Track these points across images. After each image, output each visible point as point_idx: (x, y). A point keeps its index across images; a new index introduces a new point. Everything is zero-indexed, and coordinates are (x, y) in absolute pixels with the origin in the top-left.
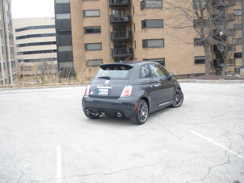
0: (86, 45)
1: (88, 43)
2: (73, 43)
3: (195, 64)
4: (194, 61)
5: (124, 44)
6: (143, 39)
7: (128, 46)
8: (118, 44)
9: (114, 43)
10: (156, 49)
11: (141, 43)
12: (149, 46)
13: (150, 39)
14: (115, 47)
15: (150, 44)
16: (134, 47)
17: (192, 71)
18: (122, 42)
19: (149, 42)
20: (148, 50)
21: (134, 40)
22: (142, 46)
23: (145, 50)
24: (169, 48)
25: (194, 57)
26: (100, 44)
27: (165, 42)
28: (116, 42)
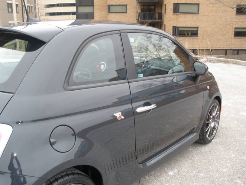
0: (109, 6)
1: (112, 4)
2: (95, 4)
3: (234, 37)
4: (234, 32)
5: (152, 7)
6: (174, 3)
7: (157, 11)
8: (146, 7)
9: (141, 5)
10: (188, 16)
11: (172, 7)
12: (180, 11)
13: (183, 3)
14: (142, 10)
15: (182, 8)
16: (163, 12)
17: (230, 45)
18: (150, 5)
19: (181, 6)
20: (180, 16)
21: (165, 4)
22: (172, 11)
23: (175, 15)
24: (205, 15)
25: (234, 28)
26: (125, 7)
27: (200, 7)
28: (143, 5)
